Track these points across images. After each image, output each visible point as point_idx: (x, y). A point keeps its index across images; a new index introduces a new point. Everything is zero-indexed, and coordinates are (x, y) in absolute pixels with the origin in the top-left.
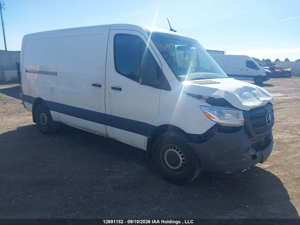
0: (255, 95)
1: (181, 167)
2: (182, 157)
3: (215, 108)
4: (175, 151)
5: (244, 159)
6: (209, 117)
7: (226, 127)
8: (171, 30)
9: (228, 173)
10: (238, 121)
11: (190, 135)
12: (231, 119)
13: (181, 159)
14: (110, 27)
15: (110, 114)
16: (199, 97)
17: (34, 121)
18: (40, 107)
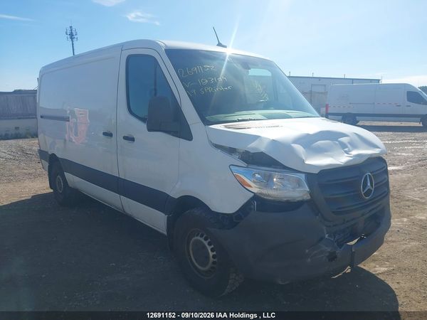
0: (343, 146)
1: (212, 268)
2: (212, 250)
3: (254, 169)
4: (202, 239)
5: (309, 260)
6: (243, 184)
7: (274, 201)
8: (219, 45)
9: (281, 283)
10: (297, 191)
11: (218, 214)
12: (282, 189)
13: (211, 254)
14: (122, 47)
15: (123, 178)
16: (231, 151)
17: (51, 187)
18: (56, 166)
